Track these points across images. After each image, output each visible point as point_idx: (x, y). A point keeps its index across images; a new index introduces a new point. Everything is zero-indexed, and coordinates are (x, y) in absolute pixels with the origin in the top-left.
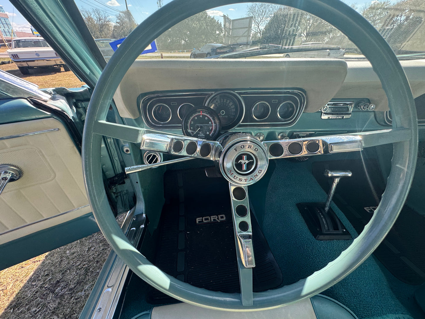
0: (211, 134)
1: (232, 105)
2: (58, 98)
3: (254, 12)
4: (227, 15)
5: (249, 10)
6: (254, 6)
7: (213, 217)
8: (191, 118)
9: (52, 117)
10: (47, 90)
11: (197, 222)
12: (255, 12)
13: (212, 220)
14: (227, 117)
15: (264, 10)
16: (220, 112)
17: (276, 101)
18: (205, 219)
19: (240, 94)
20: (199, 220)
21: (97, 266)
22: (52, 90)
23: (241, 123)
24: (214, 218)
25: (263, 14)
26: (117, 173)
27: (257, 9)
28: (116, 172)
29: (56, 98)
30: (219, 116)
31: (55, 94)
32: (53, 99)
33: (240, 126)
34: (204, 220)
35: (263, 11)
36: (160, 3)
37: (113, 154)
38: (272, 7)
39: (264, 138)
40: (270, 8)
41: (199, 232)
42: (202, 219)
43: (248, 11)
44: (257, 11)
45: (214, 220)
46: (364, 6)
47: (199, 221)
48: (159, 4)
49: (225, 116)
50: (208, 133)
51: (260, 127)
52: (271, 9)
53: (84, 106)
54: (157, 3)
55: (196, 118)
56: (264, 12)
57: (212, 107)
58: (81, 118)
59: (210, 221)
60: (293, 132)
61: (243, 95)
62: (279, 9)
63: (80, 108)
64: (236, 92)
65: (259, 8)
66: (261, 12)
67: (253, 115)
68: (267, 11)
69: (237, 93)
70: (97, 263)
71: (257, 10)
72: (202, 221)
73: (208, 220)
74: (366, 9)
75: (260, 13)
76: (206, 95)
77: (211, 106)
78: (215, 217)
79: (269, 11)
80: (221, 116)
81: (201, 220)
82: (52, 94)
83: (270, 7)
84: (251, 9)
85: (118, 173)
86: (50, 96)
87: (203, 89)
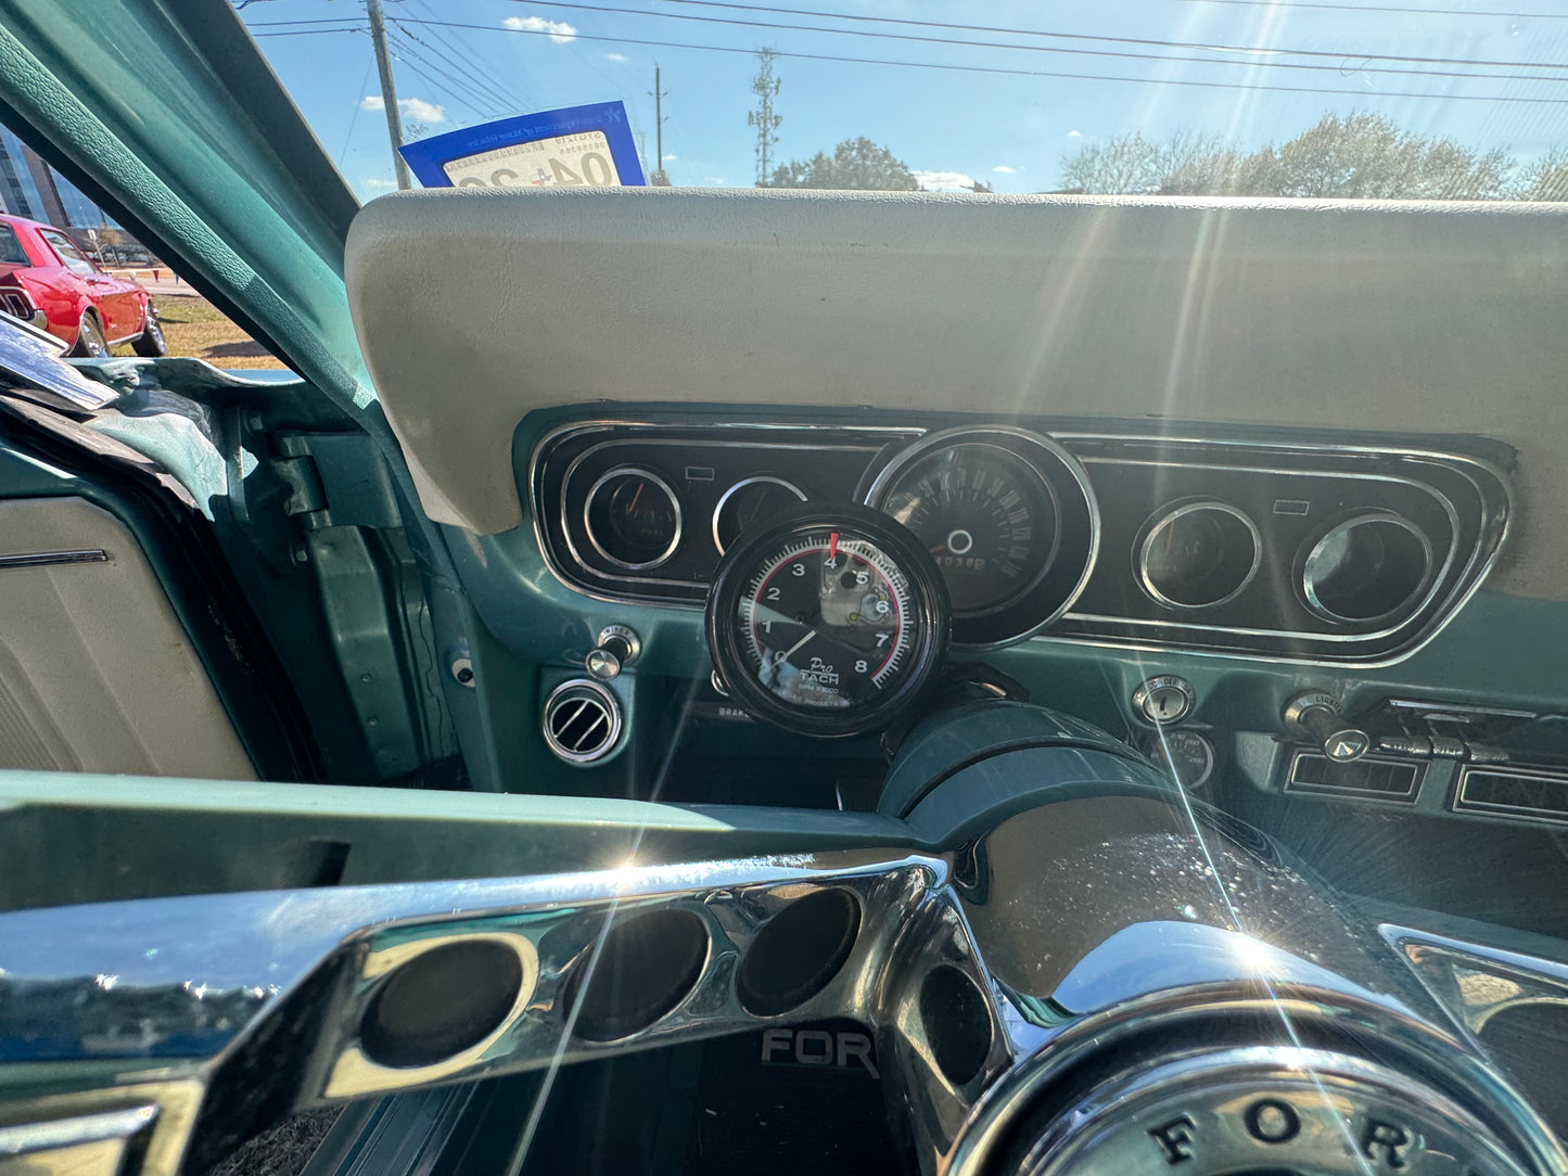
0: (881, 674)
1: (1015, 508)
2: (159, 409)
3: (1086, 177)
4: (989, 184)
5: (1070, 170)
6: (1089, 159)
7: (848, 1043)
8: (772, 568)
9: (78, 491)
10: (102, 366)
11: (766, 1055)
12: (1091, 175)
13: (842, 1061)
14: (979, 564)
15: (1125, 170)
16: (946, 539)
17: (1301, 508)
18: (805, 1041)
19: (1075, 448)
20: (779, 1046)
21: (294, 1155)
22: (137, 367)
23: (1070, 611)
24: (853, 1051)
25: (1122, 182)
26: (431, 753)
27: (1097, 168)
28: (426, 749)
29: (147, 405)
30: (938, 561)
31: (148, 387)
32: (129, 405)
33: (1065, 629)
34: (799, 1046)
35: (1120, 175)
36: (764, 150)
37: (422, 671)
38: (1155, 162)
39: (1193, 706)
40: (1147, 164)
41: (763, 1124)
42: (792, 1042)
43: (1066, 175)
44: (1096, 173)
45: (853, 1060)
46: (1547, 156)
47: (774, 1052)
48: (761, 153)
49: (970, 561)
50: (861, 666)
51: (1182, 648)
52: (1153, 167)
53: (308, 452)
54: (757, 151)
55: (802, 569)
56: (1125, 176)
57: (902, 517)
58: (286, 505)
59: (828, 1061)
60: (1385, 696)
61: (1090, 455)
62: (1185, 166)
63: (287, 459)
64: (1054, 435)
65: (1106, 165)
66: (1112, 176)
67: (1144, 574)
68: (1137, 173)
69: (1060, 441)
70: (300, 1141)
71: (1100, 172)
72: (790, 1056)
73: (823, 1053)
74: (1554, 167)
75: (1109, 180)
76: (878, 439)
77: (902, 505)
78: (861, 1044)
79: (1145, 172)
80: (949, 559)
81: (786, 1047)
82: (132, 387)
83: (1147, 160)
84: (1076, 168)
85: (437, 754)
86: (111, 394)
87: (859, 408)
